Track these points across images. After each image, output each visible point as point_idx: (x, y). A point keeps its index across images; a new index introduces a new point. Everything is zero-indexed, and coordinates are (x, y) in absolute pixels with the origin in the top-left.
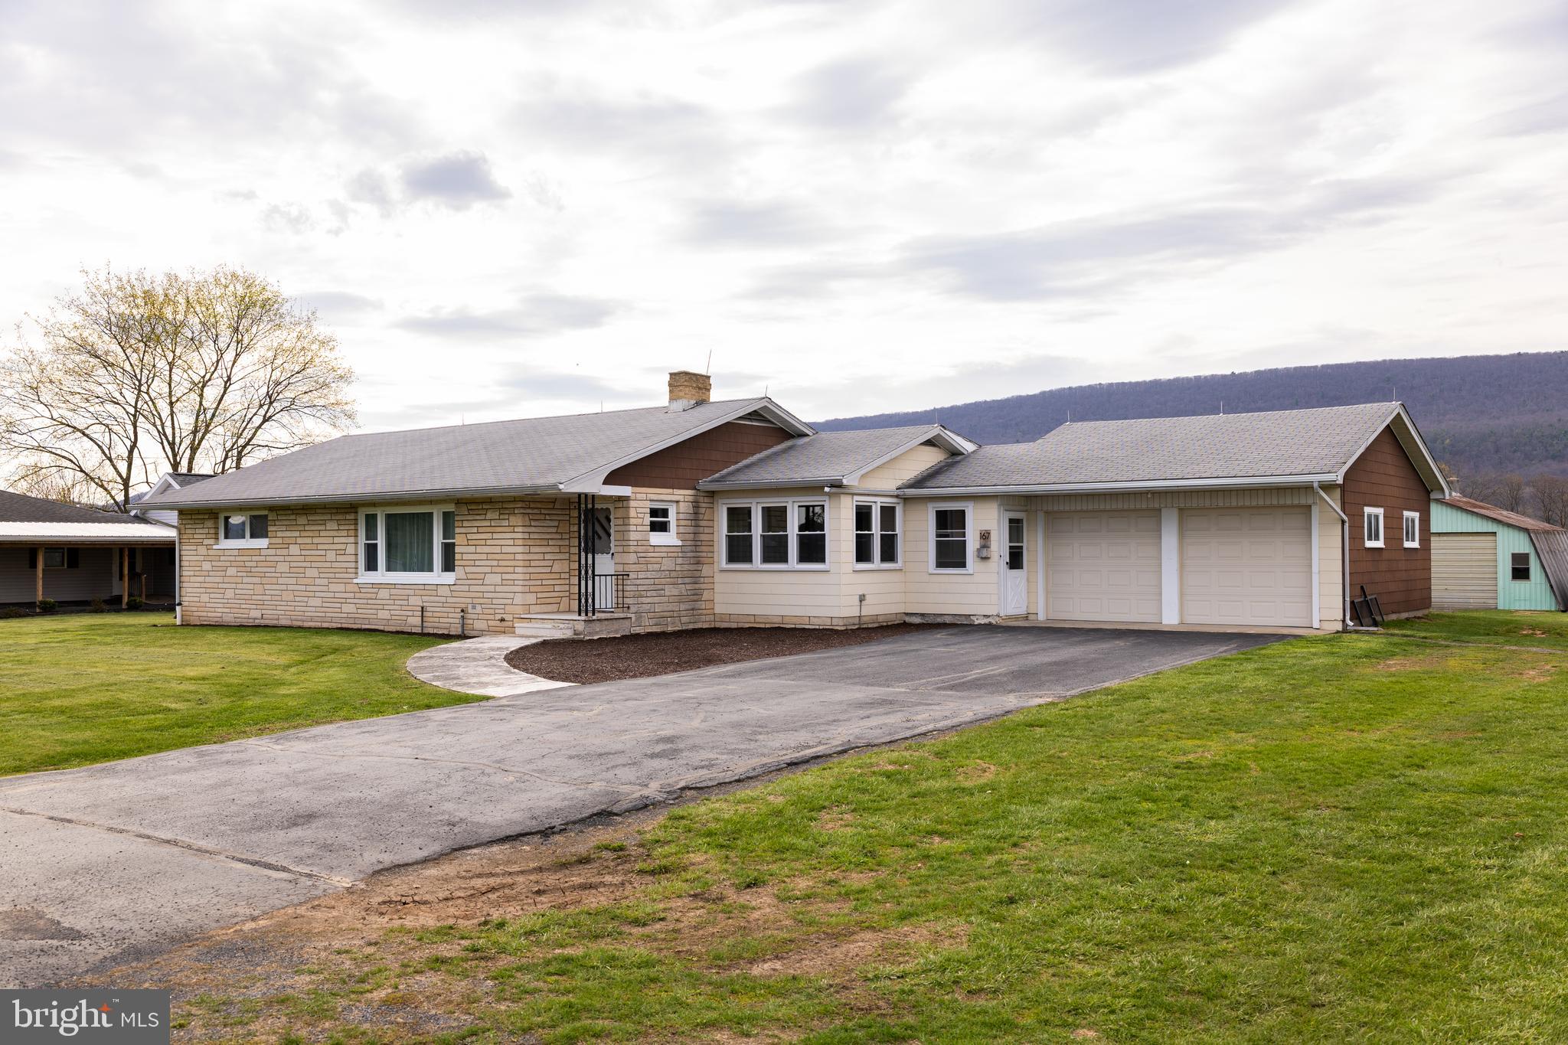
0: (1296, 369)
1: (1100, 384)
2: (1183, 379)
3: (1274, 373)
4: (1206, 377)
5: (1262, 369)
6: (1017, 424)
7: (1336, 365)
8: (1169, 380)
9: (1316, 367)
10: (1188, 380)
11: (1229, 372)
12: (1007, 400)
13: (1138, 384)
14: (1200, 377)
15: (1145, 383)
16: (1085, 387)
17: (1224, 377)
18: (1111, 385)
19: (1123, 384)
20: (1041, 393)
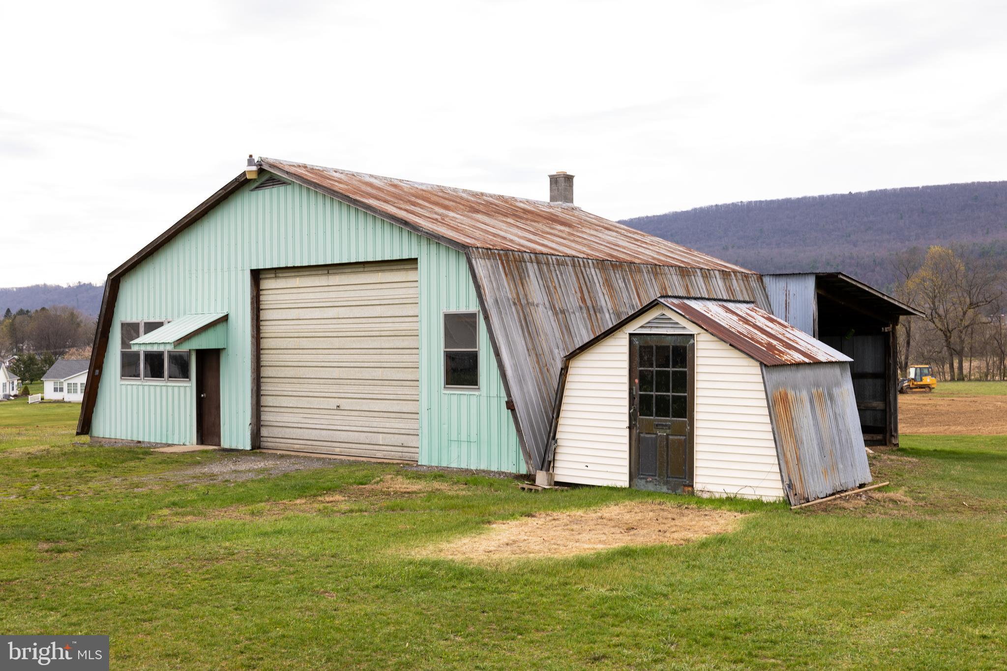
0: (901, 189)
1: (741, 202)
2: (809, 197)
3: (883, 193)
4: (828, 196)
5: (874, 189)
6: (672, 235)
7: (934, 186)
8: (798, 199)
9: (917, 188)
10: (814, 198)
11: (847, 192)
12: (665, 216)
13: (772, 202)
14: (823, 196)
15: (778, 201)
16: (729, 205)
17: (843, 196)
18: (750, 202)
19: (761, 202)
20: (692, 210)
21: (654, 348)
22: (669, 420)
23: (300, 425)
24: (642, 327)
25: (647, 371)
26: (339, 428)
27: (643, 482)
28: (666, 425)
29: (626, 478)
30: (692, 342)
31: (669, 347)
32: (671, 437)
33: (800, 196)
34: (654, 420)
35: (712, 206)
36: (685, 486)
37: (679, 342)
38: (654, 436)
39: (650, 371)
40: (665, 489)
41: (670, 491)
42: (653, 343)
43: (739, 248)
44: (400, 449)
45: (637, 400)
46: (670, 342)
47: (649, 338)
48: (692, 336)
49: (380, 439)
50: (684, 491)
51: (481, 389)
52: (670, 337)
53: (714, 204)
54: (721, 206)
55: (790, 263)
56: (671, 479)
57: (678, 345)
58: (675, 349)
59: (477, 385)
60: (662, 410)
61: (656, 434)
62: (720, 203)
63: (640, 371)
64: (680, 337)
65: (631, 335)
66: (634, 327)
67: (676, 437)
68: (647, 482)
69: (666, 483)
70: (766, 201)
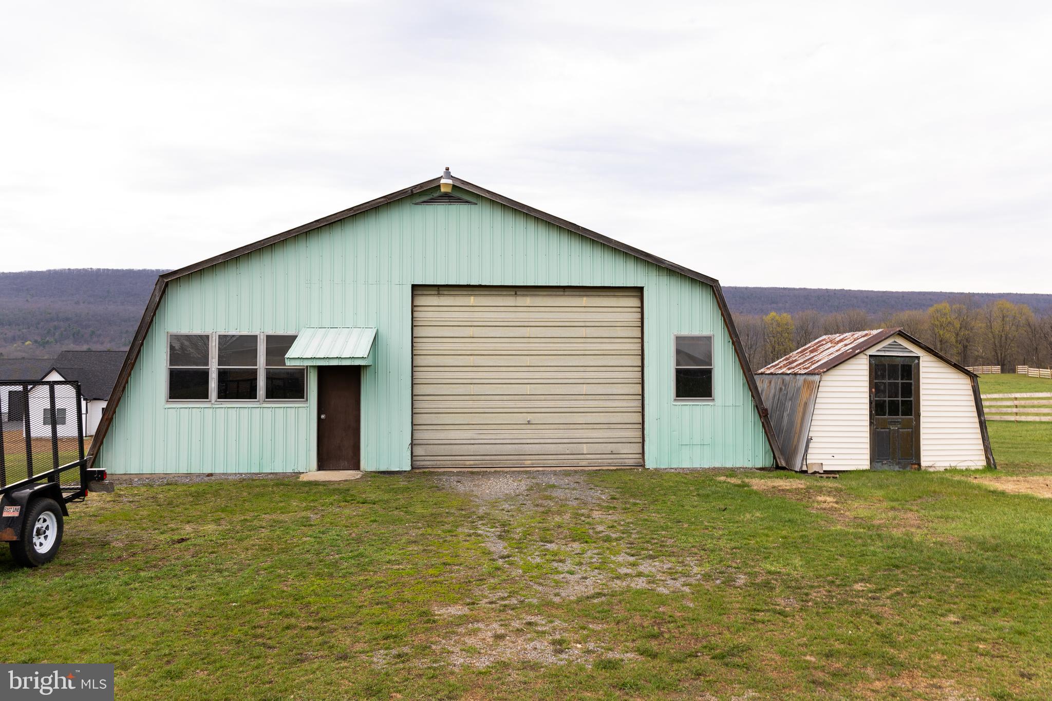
1: (91, 268)
2: (148, 270)
13: (117, 271)
14: (159, 270)
15: (123, 270)
18: (99, 270)
19: (108, 270)
21: (887, 366)
22: (900, 417)
23: (472, 442)
24: (878, 351)
25: (880, 383)
26: (529, 441)
27: (880, 464)
28: (898, 422)
29: (868, 463)
30: (917, 361)
31: (898, 365)
32: (900, 430)
33: (141, 268)
34: (888, 419)
35: (65, 270)
36: (912, 464)
37: (907, 362)
38: (888, 430)
39: (883, 383)
40: (897, 468)
41: (901, 470)
42: (886, 362)
43: (89, 303)
44: (612, 456)
45: (874, 404)
46: (899, 362)
47: (883, 359)
48: (918, 358)
49: (585, 448)
50: (911, 468)
51: (716, 399)
52: (899, 358)
53: (67, 267)
54: (73, 270)
55: (133, 317)
56: (901, 461)
57: (906, 363)
58: (903, 366)
59: (711, 396)
60: (894, 411)
61: (890, 429)
62: (72, 267)
63: (876, 383)
64: (907, 359)
65: (870, 356)
66: (873, 351)
67: (905, 430)
68: (883, 464)
69: (898, 463)
70: (113, 270)
